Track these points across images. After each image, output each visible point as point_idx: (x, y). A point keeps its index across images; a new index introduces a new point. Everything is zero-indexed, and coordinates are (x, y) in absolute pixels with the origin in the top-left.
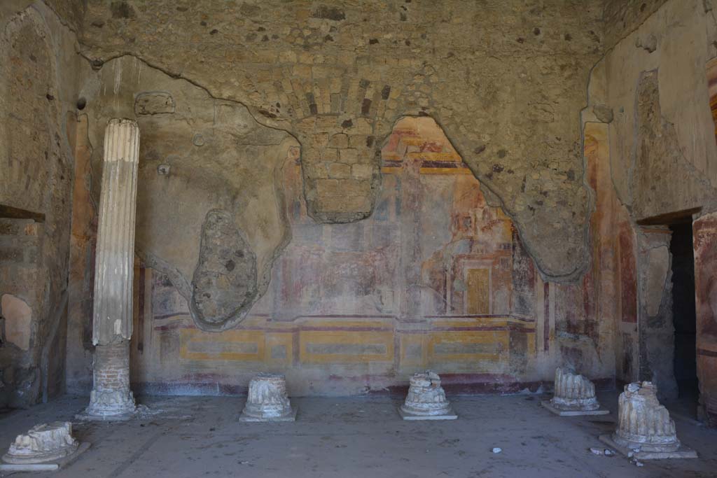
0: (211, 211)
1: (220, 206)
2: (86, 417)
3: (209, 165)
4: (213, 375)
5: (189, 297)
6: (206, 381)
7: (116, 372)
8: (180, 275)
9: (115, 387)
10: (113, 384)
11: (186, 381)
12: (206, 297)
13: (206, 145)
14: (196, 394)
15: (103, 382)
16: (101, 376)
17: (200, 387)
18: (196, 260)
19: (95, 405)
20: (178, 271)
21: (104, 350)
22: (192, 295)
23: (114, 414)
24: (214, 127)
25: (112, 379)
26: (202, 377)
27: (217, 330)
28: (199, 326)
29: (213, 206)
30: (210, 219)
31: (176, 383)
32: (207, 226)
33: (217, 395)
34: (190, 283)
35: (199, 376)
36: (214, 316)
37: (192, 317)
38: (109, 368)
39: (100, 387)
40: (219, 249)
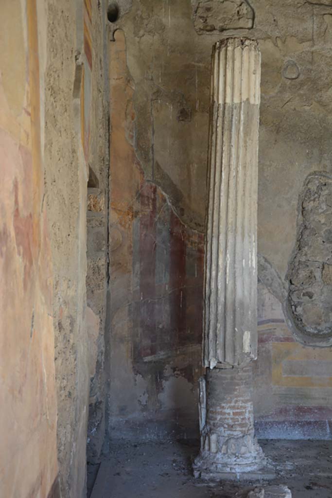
0: (310, 175)
1: (325, 167)
2: (211, 475)
3: (307, 108)
4: (320, 409)
5: (283, 296)
6: (309, 418)
7: (245, 408)
8: (269, 266)
9: (244, 429)
10: (241, 425)
11: (282, 419)
12: (307, 298)
13: (302, 77)
14: (297, 437)
15: (226, 421)
16: (225, 414)
17: (302, 426)
18: (292, 244)
19: (219, 456)
20: (266, 260)
21: (229, 376)
22: (286, 294)
23: (249, 469)
24: (313, 49)
25: (240, 418)
26: (305, 412)
27: (324, 344)
28: (298, 339)
29: (315, 168)
30: (309, 186)
31: (268, 420)
32: (306, 196)
33: (326, 438)
34: (283, 278)
35: (300, 410)
36: (319, 324)
37: (288, 325)
38: (236, 401)
39: (222, 429)
40: (325, 228)
